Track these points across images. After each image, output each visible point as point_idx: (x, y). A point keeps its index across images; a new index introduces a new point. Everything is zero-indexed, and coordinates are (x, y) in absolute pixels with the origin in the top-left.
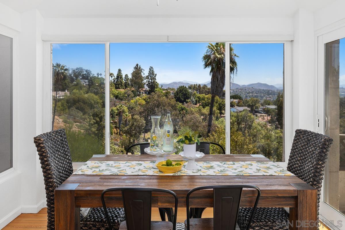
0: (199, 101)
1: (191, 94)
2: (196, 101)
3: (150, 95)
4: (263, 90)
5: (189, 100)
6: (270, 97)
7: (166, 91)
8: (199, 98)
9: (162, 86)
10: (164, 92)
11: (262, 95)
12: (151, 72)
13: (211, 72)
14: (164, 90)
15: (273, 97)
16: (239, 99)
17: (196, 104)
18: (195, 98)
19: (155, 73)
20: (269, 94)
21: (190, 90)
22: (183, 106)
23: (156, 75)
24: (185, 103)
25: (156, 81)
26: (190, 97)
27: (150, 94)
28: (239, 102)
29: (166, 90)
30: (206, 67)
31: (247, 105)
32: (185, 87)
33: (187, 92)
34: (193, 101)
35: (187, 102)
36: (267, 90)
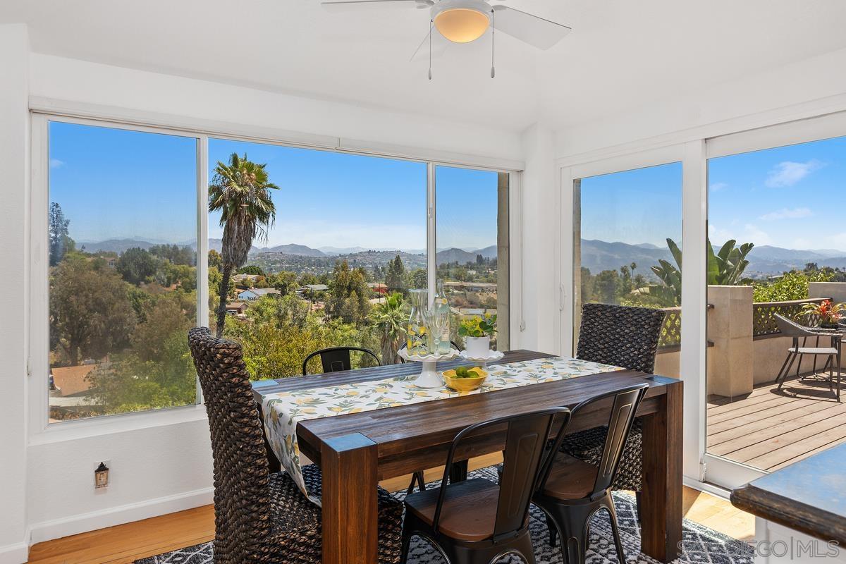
0: (175, 279)
1: (157, 265)
2: (169, 279)
3: (57, 267)
4: (301, 257)
5: (152, 278)
6: (313, 270)
7: (95, 258)
8: (174, 272)
9: (83, 247)
10: (89, 260)
11: (299, 266)
12: (55, 215)
13: (222, 220)
14: (89, 255)
15: (318, 269)
16: (259, 274)
17: (168, 286)
18: (165, 274)
19: (66, 218)
20: (310, 265)
21: (154, 257)
22: (138, 291)
23: (68, 222)
24: (142, 283)
25: (69, 236)
26: (156, 271)
27: (57, 265)
28: (258, 281)
29: (94, 255)
30: (211, 210)
31: (273, 284)
32: (143, 250)
33: (146, 261)
34: (161, 280)
35: (147, 282)
36: (308, 257)
